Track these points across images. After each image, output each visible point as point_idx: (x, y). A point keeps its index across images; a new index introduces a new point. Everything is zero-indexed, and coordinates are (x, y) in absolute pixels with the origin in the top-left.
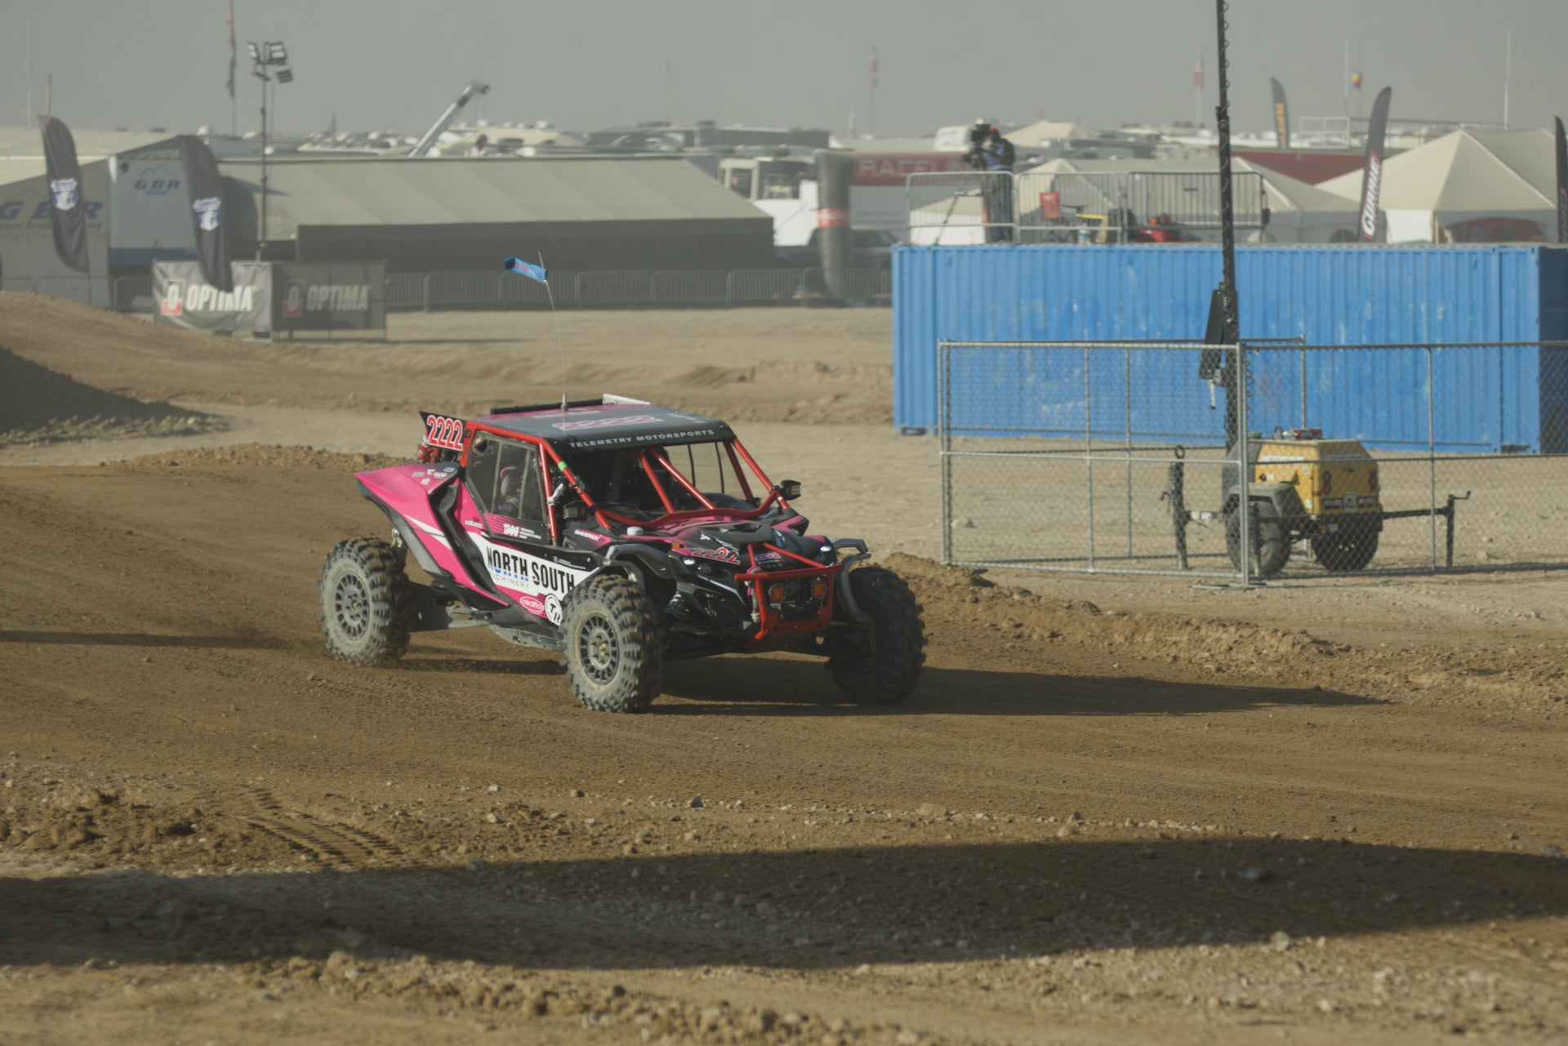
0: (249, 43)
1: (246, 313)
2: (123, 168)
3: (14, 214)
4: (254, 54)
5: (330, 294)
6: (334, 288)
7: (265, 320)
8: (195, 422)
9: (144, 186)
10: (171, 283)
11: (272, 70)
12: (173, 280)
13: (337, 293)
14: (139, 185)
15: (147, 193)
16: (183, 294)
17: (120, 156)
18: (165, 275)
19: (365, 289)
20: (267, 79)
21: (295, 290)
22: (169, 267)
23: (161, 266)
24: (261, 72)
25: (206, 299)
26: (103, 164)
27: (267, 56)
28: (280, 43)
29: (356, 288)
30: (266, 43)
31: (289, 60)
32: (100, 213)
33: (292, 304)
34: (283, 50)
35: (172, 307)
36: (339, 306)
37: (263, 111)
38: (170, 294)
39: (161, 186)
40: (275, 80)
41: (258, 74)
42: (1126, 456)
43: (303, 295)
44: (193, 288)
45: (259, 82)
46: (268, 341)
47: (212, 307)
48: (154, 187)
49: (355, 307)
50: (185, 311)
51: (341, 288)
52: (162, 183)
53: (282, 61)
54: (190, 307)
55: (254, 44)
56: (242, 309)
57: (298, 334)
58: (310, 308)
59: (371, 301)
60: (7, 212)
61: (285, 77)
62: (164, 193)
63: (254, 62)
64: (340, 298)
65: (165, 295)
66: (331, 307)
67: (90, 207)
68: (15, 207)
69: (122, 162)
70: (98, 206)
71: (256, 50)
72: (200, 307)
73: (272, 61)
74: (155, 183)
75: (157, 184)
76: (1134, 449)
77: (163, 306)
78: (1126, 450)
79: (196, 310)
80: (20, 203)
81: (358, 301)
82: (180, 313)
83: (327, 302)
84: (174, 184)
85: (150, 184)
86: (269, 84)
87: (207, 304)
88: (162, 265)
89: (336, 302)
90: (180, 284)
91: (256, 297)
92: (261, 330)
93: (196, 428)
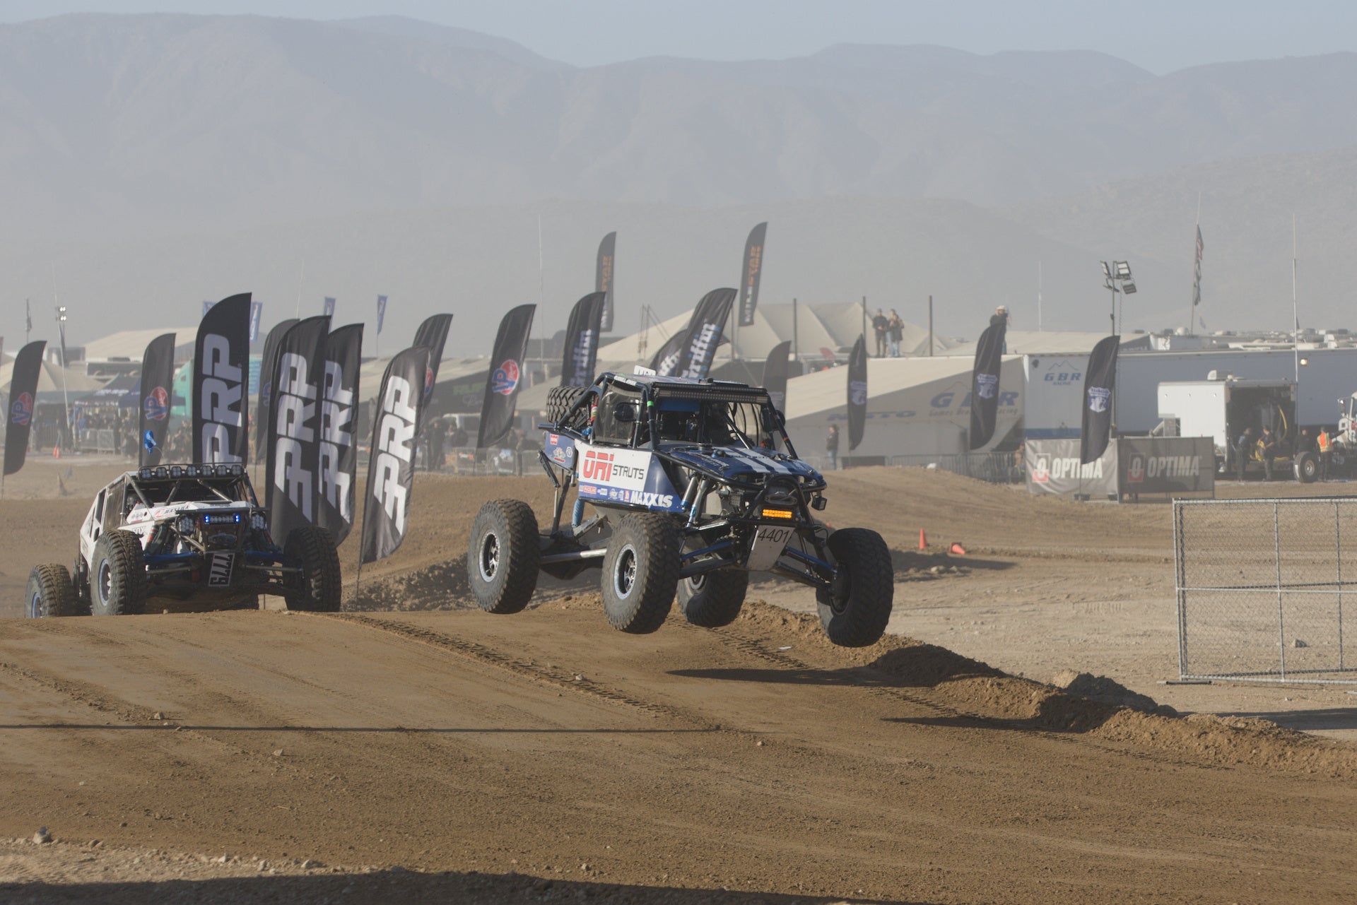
0: (1102, 262)
1: (1098, 480)
2: (1035, 362)
3: (947, 403)
4: (1106, 271)
5: (1167, 463)
6: (1170, 459)
7: (1113, 486)
8: (938, 570)
9: (1052, 379)
10: (1039, 457)
11: (1119, 284)
12: (1040, 454)
13: (1173, 463)
14: (1048, 378)
15: (1055, 384)
16: (1050, 466)
17: (1031, 356)
18: (1035, 451)
19: (1196, 459)
20: (1118, 291)
21: (1138, 460)
22: (1038, 444)
23: (1030, 444)
24: (1111, 283)
25: (1067, 469)
26: (1019, 361)
27: (1116, 273)
28: (1126, 262)
29: (1188, 458)
30: (1115, 262)
31: (1132, 276)
32: (1016, 400)
33: (1136, 472)
34: (1128, 268)
35: (1041, 476)
36: (1175, 474)
37: (1112, 317)
38: (1039, 466)
39: (1065, 378)
40: (1123, 292)
41: (1110, 287)
42: (1336, 590)
43: (1145, 464)
44: (1057, 460)
45: (1110, 292)
46: (1117, 502)
47: (1072, 476)
48: (1060, 379)
49: (1187, 474)
50: (1051, 480)
51: (1176, 458)
52: (1067, 375)
53: (1127, 276)
54: (1055, 476)
55: (1106, 264)
56: (1095, 476)
57: (1141, 496)
58: (1151, 475)
59: (1200, 469)
60: (941, 402)
61: (1130, 289)
62: (1069, 384)
63: (1106, 277)
64: (1175, 466)
65: (1036, 468)
66: (1168, 474)
67: (1009, 396)
68: (949, 397)
69: (1034, 359)
70: (1015, 395)
71: (1107, 267)
72: (1063, 476)
73: (1119, 276)
74: (1061, 375)
75: (1063, 377)
76: (1343, 583)
77: (1033, 476)
78: (1338, 584)
79: (1060, 477)
80: (952, 395)
81: (1190, 469)
82: (1047, 481)
83: (1163, 472)
84: (1076, 377)
85: (1056, 379)
86: (1116, 293)
87: (1068, 474)
88: (1032, 442)
89: (1172, 469)
90: (1046, 458)
91: (1106, 468)
92: (1111, 493)
93: (936, 575)
